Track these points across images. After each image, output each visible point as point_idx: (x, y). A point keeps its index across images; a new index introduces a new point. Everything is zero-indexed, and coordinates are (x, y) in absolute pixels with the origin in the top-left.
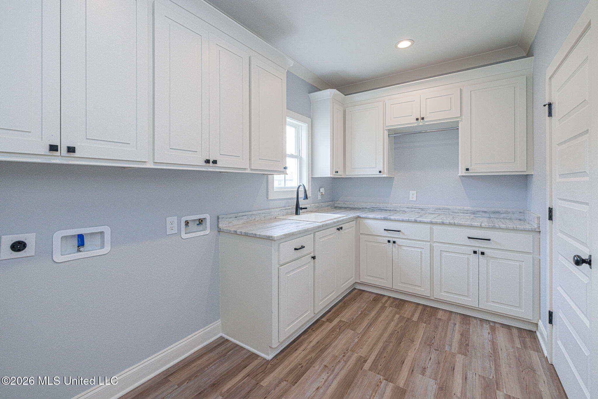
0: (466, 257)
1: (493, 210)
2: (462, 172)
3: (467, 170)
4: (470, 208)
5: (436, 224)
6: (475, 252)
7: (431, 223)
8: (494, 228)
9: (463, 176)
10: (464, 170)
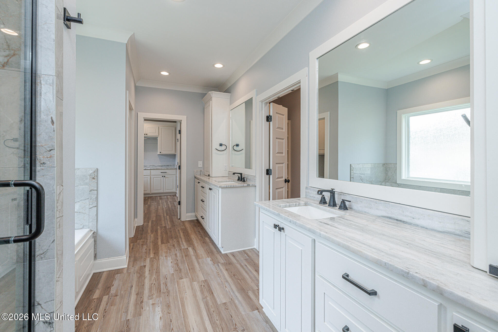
0: (160, 178)
1: (167, 165)
2: (159, 153)
3: (160, 152)
4: (161, 165)
5: (152, 169)
6: (163, 176)
7: (151, 169)
8: (167, 169)
9: (159, 154)
10: (159, 152)
